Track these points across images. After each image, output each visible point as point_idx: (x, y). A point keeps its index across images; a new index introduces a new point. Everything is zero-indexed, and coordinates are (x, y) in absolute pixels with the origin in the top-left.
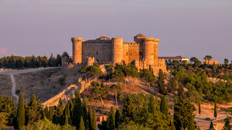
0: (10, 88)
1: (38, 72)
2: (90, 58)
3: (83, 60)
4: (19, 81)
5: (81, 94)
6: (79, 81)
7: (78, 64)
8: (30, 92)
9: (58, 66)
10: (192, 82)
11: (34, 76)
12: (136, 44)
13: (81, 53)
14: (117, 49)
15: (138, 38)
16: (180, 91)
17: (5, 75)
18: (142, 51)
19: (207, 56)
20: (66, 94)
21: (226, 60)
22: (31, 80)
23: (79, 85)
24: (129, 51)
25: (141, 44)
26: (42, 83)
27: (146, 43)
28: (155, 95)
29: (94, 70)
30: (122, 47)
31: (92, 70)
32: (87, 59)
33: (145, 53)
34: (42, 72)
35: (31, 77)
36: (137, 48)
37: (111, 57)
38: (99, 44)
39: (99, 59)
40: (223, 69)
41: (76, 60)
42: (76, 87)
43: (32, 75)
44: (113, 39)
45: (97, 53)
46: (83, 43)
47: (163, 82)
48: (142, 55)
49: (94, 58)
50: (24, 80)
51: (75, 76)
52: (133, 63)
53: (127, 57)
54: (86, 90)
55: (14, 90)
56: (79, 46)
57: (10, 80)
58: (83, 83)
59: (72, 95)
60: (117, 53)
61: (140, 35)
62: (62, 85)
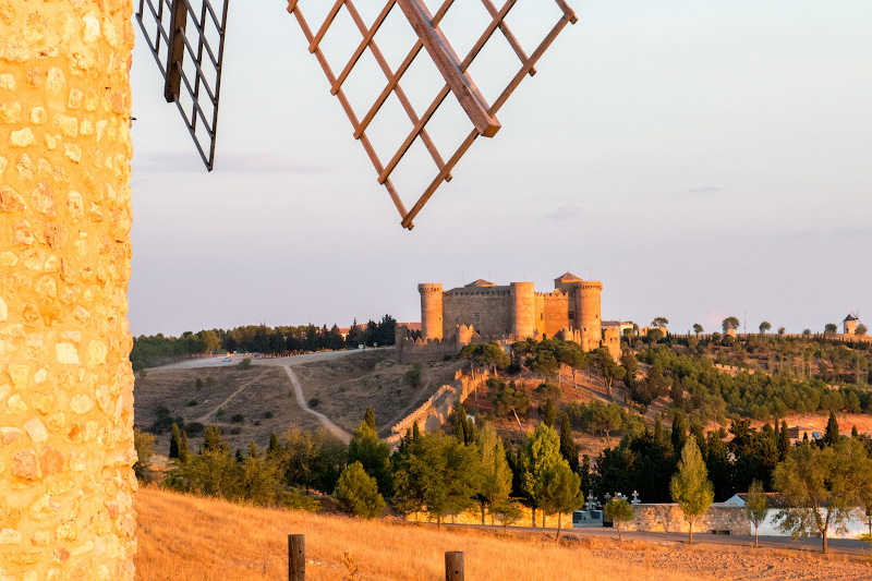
0: (291, 395)
1: (340, 359)
2: (464, 327)
3: (445, 331)
4: (306, 378)
5: (463, 405)
6: (457, 377)
7: (436, 340)
8: (341, 402)
9: (372, 346)
10: (693, 375)
11: (332, 368)
12: (561, 296)
13: (441, 316)
14: (523, 307)
15: (563, 281)
16: (674, 395)
17: (274, 367)
18: (574, 310)
19: (659, 319)
20: (436, 404)
21: (698, 328)
22: (330, 377)
23: (457, 384)
24: (546, 309)
25: (570, 295)
26: (364, 383)
27: (584, 292)
28: (625, 404)
29: (491, 352)
30: (533, 301)
31: (486, 352)
32: (457, 330)
33: (580, 314)
34: (347, 358)
35: (328, 370)
36: (563, 304)
37: (509, 324)
38: (480, 295)
39: (481, 328)
40: (711, 345)
41: (428, 333)
42: (454, 391)
43: (328, 366)
44: (513, 285)
45: (477, 314)
46: (445, 294)
47: (634, 377)
48: (575, 317)
49: (471, 328)
50: (314, 376)
51: (432, 366)
52: (560, 335)
53: (542, 323)
54: (471, 396)
55: (302, 400)
56: (436, 301)
57: (286, 378)
58: (465, 381)
59: (446, 409)
60: (524, 314)
61: (568, 275)
62: (415, 386)
